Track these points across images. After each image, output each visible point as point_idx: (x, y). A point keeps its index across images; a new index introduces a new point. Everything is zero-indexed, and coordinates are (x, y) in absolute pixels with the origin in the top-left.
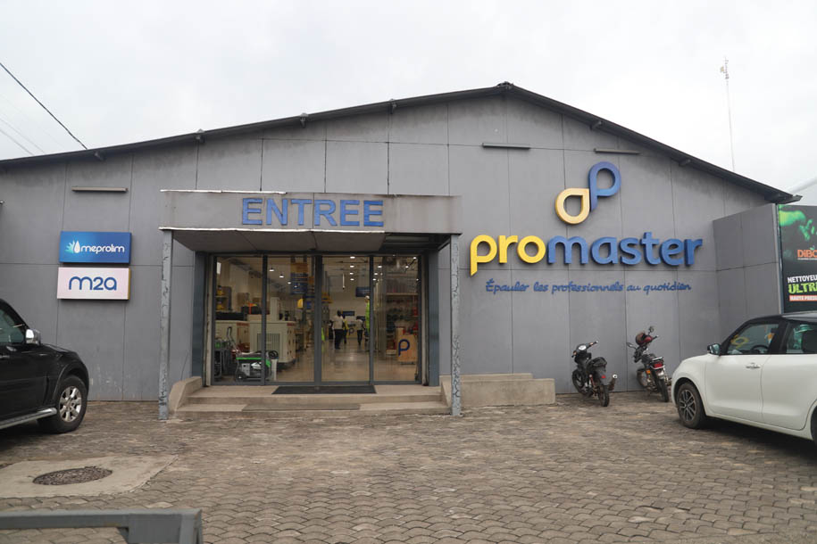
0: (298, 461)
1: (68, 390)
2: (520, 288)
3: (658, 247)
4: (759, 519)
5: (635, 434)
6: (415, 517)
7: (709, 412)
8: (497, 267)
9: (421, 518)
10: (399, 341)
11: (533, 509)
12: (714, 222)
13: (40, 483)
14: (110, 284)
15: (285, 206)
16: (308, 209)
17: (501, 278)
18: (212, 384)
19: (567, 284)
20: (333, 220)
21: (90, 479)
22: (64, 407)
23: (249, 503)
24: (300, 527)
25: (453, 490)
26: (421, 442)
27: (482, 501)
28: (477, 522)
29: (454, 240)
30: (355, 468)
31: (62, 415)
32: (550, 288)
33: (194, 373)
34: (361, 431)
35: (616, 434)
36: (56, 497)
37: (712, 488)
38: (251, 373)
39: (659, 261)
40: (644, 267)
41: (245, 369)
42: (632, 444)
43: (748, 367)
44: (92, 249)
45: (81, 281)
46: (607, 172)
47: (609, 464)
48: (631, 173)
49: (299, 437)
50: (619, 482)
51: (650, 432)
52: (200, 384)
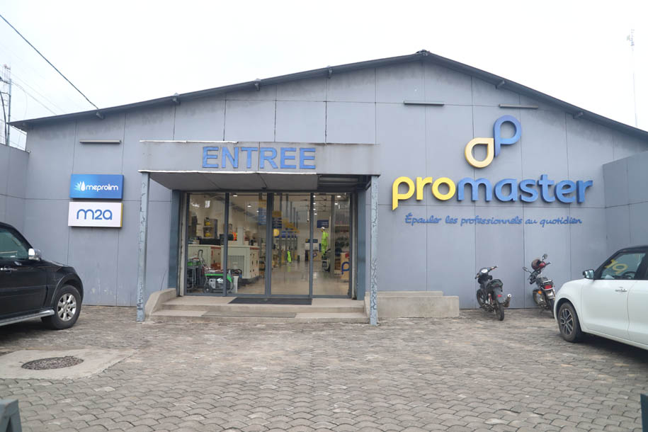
0: (230, 358)
1: (65, 297)
2: (435, 221)
3: (553, 187)
4: (605, 427)
5: (518, 345)
6: (304, 409)
7: (584, 329)
8: (415, 203)
9: (308, 410)
10: (342, 263)
11: (406, 407)
12: (604, 165)
13: (26, 368)
14: (107, 215)
15: (236, 154)
16: (255, 155)
17: (417, 212)
18: (185, 295)
19: (474, 218)
20: (275, 164)
21: (65, 366)
22: (62, 309)
23: (176, 391)
24: (207, 412)
25: (345, 387)
26: (336, 346)
27: (365, 398)
28: (354, 416)
29: (374, 180)
30: (273, 365)
31: (60, 316)
32: (459, 221)
33: (170, 286)
34: (291, 335)
35: (502, 344)
36: (31, 379)
37: (570, 396)
38: (217, 287)
39: (553, 199)
40: (540, 203)
41: (212, 283)
42: (512, 354)
43: (617, 291)
44: (95, 188)
45: (86, 212)
46: (510, 124)
47: (487, 370)
48: (531, 124)
49: (240, 338)
50: (490, 387)
51: (532, 343)
52: (175, 294)
